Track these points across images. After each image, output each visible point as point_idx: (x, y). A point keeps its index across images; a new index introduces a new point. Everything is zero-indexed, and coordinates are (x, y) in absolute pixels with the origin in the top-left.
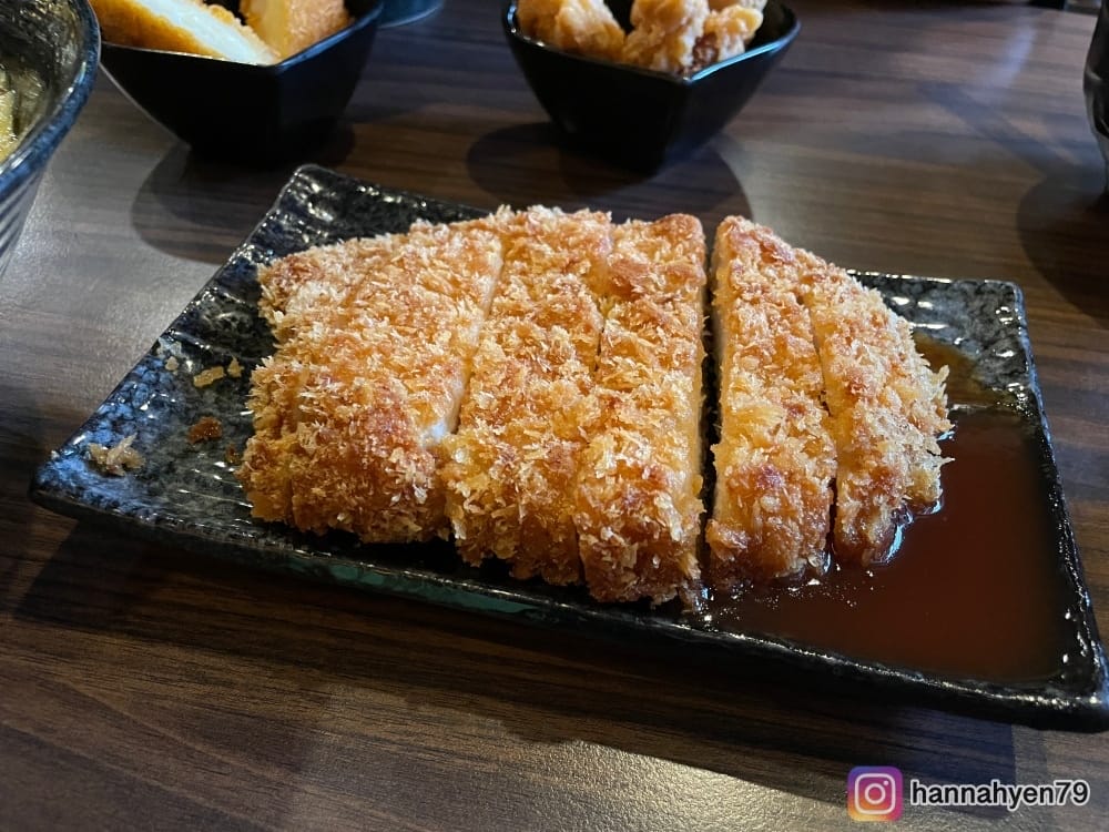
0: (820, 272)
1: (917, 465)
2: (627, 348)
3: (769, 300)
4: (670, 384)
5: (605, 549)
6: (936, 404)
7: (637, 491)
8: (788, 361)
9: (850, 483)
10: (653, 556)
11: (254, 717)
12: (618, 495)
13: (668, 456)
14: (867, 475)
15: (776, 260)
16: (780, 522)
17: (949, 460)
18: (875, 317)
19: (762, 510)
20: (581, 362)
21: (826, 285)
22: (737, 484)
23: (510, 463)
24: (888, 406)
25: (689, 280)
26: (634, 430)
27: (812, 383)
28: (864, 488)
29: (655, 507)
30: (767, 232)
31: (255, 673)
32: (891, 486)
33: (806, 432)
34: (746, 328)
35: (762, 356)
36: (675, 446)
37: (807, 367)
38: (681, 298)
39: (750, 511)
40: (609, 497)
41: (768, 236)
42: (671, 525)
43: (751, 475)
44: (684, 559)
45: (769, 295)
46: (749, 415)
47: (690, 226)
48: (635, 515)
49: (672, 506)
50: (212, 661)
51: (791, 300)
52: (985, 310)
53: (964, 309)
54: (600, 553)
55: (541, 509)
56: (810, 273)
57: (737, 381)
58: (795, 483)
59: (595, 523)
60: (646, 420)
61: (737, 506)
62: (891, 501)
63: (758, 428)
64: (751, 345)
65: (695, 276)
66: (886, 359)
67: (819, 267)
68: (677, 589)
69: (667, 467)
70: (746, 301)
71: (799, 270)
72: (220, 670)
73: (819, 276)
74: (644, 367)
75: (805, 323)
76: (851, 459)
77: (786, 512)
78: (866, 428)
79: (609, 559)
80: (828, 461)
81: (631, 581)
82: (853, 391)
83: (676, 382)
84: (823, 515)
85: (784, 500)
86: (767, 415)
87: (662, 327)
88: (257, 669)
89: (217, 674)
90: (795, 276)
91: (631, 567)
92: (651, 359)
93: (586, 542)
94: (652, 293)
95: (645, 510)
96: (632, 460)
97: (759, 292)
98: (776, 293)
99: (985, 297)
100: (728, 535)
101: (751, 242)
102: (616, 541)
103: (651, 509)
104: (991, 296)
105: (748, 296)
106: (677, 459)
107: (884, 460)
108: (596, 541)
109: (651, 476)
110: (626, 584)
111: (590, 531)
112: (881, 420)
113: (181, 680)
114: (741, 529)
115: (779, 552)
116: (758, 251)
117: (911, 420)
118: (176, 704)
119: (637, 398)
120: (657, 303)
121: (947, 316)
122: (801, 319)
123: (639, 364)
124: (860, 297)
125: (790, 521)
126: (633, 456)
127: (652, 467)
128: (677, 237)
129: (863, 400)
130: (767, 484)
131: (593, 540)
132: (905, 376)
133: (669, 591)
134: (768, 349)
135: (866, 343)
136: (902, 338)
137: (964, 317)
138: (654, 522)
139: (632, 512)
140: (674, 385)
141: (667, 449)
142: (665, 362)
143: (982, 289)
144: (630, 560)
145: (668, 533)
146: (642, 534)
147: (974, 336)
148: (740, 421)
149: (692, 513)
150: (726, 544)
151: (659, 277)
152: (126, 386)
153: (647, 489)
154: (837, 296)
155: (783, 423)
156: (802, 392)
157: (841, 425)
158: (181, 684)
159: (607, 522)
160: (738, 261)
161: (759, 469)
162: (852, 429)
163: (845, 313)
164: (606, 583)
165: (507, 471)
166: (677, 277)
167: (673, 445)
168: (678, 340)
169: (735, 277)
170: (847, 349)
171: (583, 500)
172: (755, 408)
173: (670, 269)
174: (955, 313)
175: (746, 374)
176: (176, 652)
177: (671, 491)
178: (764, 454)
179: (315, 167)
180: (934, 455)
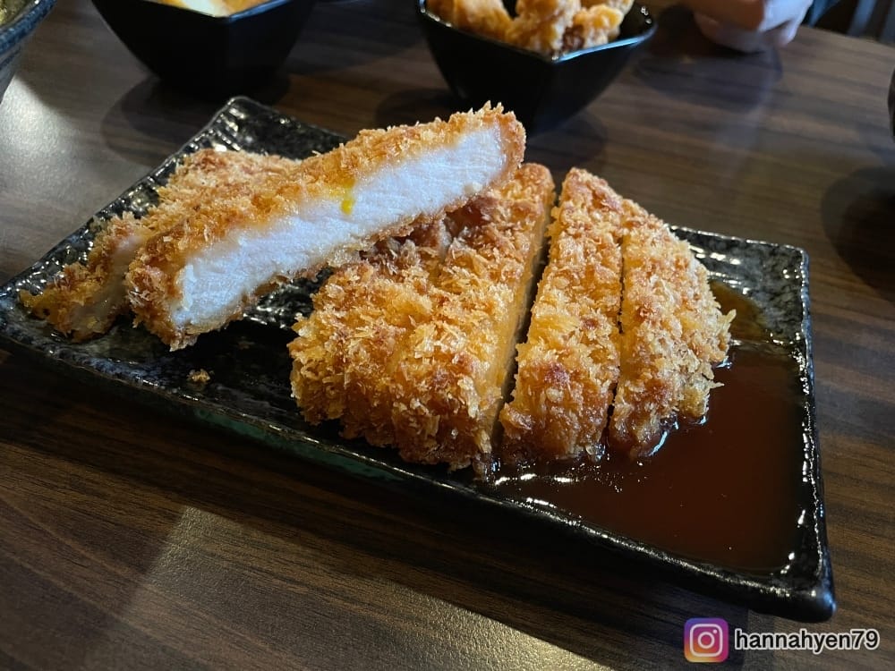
0: (640, 219)
1: (692, 385)
2: (466, 261)
3: (589, 236)
4: (493, 293)
5: (412, 416)
6: (720, 339)
7: (446, 373)
8: (593, 284)
9: (626, 389)
10: (452, 429)
11: (116, 525)
12: (430, 373)
13: (478, 348)
14: (641, 384)
15: (604, 206)
16: (562, 412)
17: (719, 384)
18: (678, 261)
19: (547, 399)
20: (423, 268)
21: (642, 230)
22: (528, 376)
23: (342, 339)
24: (669, 330)
25: (529, 215)
26: (456, 325)
27: (609, 304)
28: (638, 394)
29: (459, 387)
30: (602, 183)
31: (124, 490)
32: (662, 396)
33: (595, 342)
34: (564, 255)
35: (572, 278)
36: (487, 342)
37: (608, 291)
38: (520, 228)
39: (538, 399)
40: (422, 374)
41: (601, 187)
42: (469, 404)
43: (541, 369)
44: (479, 435)
45: (590, 232)
46: (549, 322)
47: (540, 174)
48: (440, 392)
49: (472, 388)
50: (92, 476)
51: (607, 239)
52: (776, 268)
53: (757, 266)
54: (408, 419)
55: (363, 379)
56: (632, 219)
57: (548, 296)
58: (579, 381)
59: (406, 394)
60: (467, 319)
61: (528, 394)
62: (660, 410)
63: (555, 333)
64: (565, 268)
65: (535, 213)
66: (679, 295)
67: (640, 216)
68: (472, 460)
69: (476, 357)
70: (570, 235)
71: (622, 216)
72: (97, 483)
73: (639, 223)
74: (476, 277)
75: (615, 257)
76: (631, 368)
77: (568, 404)
78: (646, 345)
79: (415, 425)
80: (611, 368)
81: (432, 447)
82: (642, 314)
83: (499, 293)
84: (602, 411)
85: (567, 394)
86: (564, 323)
87: (498, 248)
88: (126, 486)
89: (95, 487)
90: (617, 220)
91: (434, 435)
92: (483, 271)
93: (397, 409)
94: (497, 222)
95: (449, 388)
96: (447, 347)
97: (582, 229)
98: (596, 231)
99: (777, 258)
100: (516, 417)
101: (586, 190)
102: (422, 411)
103: (455, 388)
104: (783, 258)
105: (571, 231)
106: (485, 352)
107: (659, 374)
108: (406, 408)
109: (459, 362)
110: (428, 449)
111: (401, 400)
112: (662, 341)
113: (65, 488)
114: (528, 413)
115: (558, 437)
116: (590, 198)
117: (691, 347)
118: (57, 507)
119: (464, 300)
120: (500, 230)
121: (744, 270)
122: (613, 254)
123: (473, 275)
124: (670, 244)
125: (570, 413)
126: (449, 345)
127: (462, 354)
128: (528, 181)
129: (648, 322)
130: (553, 378)
131: (403, 407)
132: (692, 310)
133: (464, 461)
134: (578, 273)
135: (664, 279)
136: (699, 281)
137: (757, 272)
138: (456, 400)
139: (438, 389)
140: (497, 294)
141: (478, 342)
142: (495, 276)
143: (776, 251)
144: (433, 429)
145: (466, 410)
146: (445, 408)
147: (764, 289)
148: (541, 326)
149: (489, 397)
150: (514, 424)
151: (506, 210)
152: (60, 249)
153: (455, 372)
154: (650, 240)
155: (577, 331)
156: (599, 311)
157: (627, 340)
158: (65, 491)
159: (417, 394)
160: (571, 203)
161: (549, 366)
162: (634, 344)
163: (652, 254)
164: (412, 447)
165: (340, 345)
166: (520, 212)
167: (484, 340)
168: (508, 259)
169: (565, 215)
170: (646, 281)
171: (400, 374)
172: (555, 317)
173: (516, 205)
174: (751, 268)
175: (555, 291)
176: (66, 466)
177: (474, 377)
178: (556, 354)
179: (245, 98)
180: (708, 379)
